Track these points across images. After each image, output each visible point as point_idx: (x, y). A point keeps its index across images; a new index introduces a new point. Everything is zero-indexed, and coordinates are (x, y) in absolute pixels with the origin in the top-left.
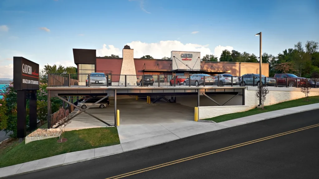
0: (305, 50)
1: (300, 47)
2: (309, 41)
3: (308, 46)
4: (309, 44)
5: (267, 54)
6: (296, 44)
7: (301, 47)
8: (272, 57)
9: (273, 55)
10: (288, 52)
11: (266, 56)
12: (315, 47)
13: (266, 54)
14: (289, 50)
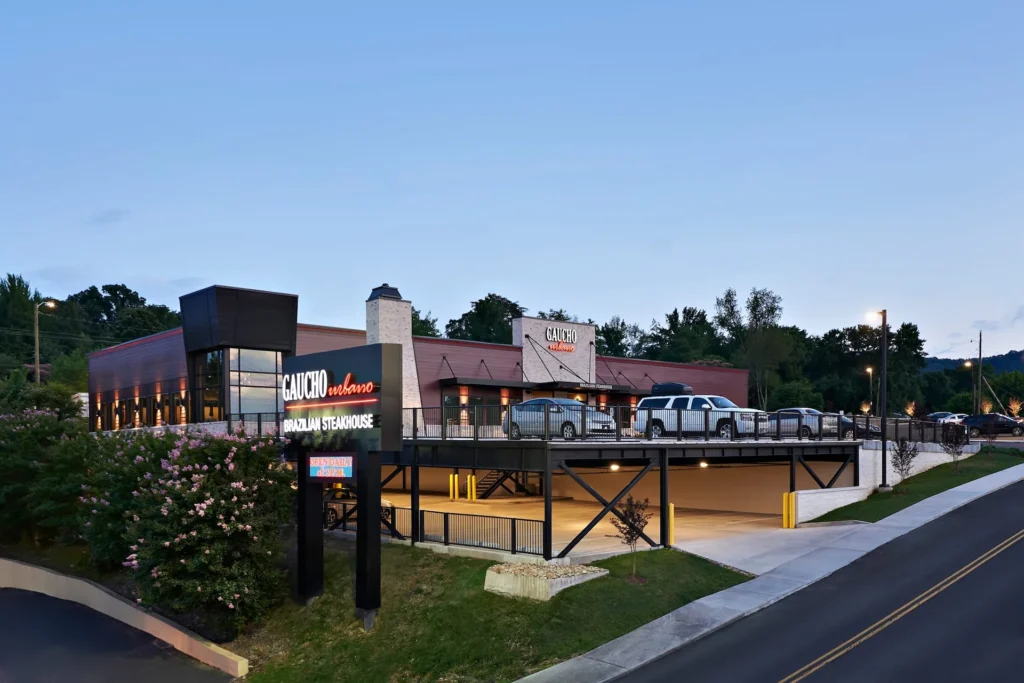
0: (745, 318)
1: (732, 308)
2: (758, 289)
3: (755, 305)
4: (756, 298)
5: (623, 324)
6: (722, 297)
7: (736, 309)
8: (637, 334)
9: (640, 328)
10: (681, 319)
11: (620, 327)
12: (772, 310)
13: (620, 323)
14: (685, 311)
